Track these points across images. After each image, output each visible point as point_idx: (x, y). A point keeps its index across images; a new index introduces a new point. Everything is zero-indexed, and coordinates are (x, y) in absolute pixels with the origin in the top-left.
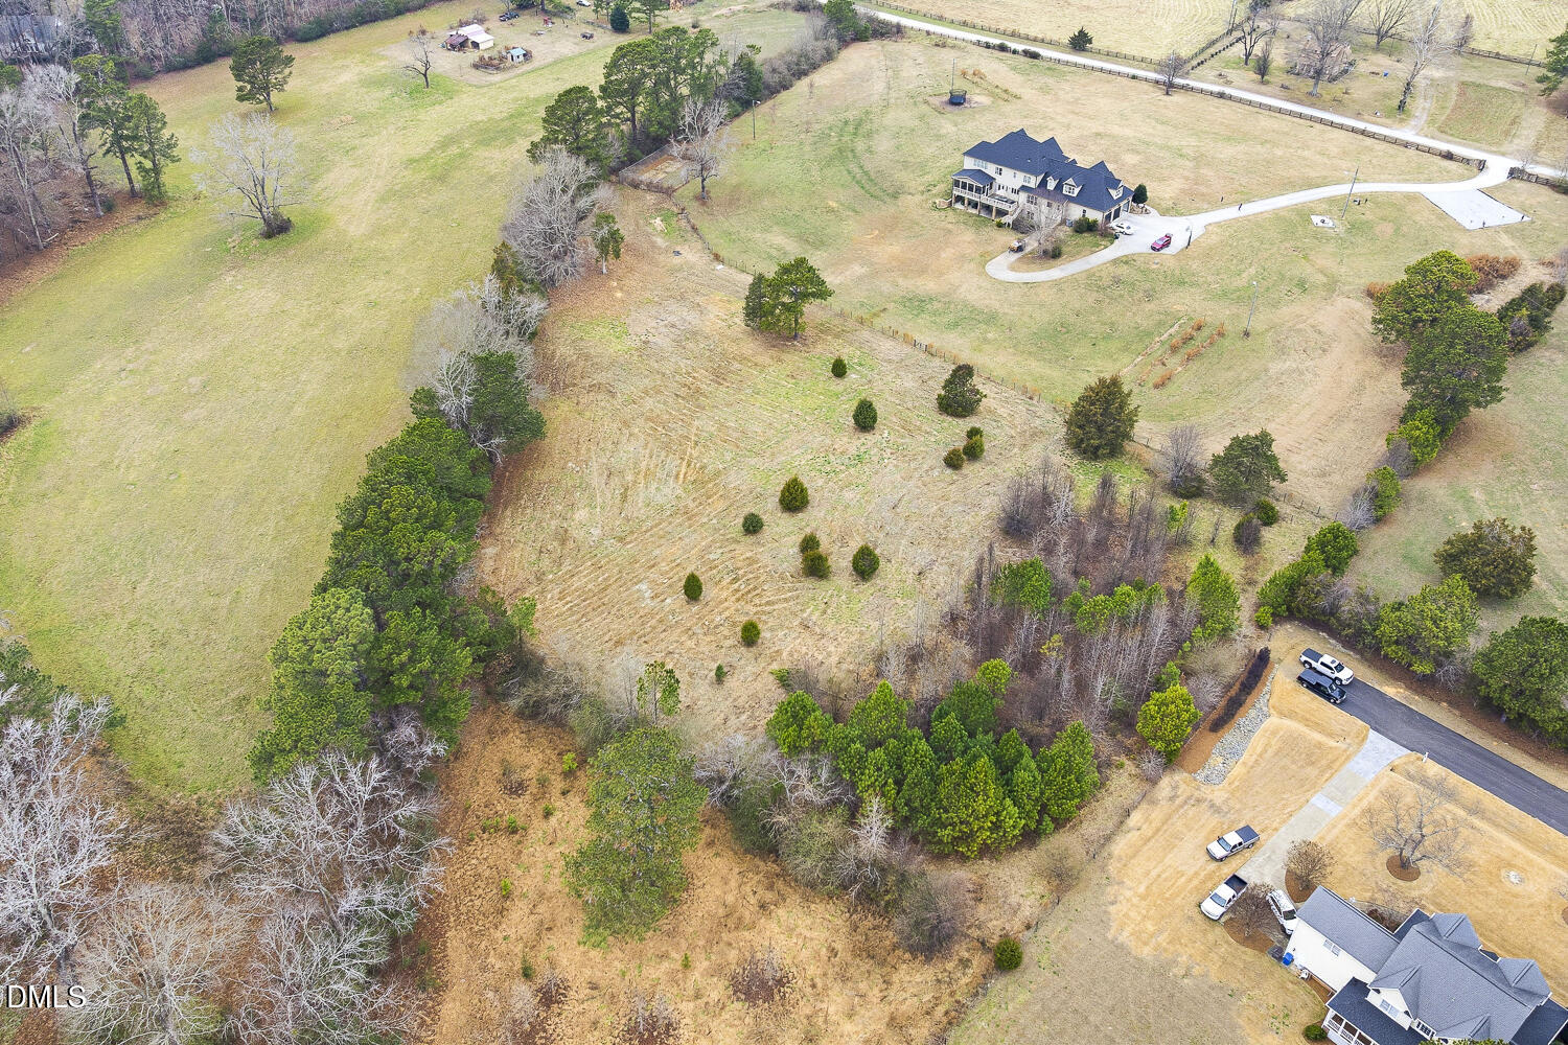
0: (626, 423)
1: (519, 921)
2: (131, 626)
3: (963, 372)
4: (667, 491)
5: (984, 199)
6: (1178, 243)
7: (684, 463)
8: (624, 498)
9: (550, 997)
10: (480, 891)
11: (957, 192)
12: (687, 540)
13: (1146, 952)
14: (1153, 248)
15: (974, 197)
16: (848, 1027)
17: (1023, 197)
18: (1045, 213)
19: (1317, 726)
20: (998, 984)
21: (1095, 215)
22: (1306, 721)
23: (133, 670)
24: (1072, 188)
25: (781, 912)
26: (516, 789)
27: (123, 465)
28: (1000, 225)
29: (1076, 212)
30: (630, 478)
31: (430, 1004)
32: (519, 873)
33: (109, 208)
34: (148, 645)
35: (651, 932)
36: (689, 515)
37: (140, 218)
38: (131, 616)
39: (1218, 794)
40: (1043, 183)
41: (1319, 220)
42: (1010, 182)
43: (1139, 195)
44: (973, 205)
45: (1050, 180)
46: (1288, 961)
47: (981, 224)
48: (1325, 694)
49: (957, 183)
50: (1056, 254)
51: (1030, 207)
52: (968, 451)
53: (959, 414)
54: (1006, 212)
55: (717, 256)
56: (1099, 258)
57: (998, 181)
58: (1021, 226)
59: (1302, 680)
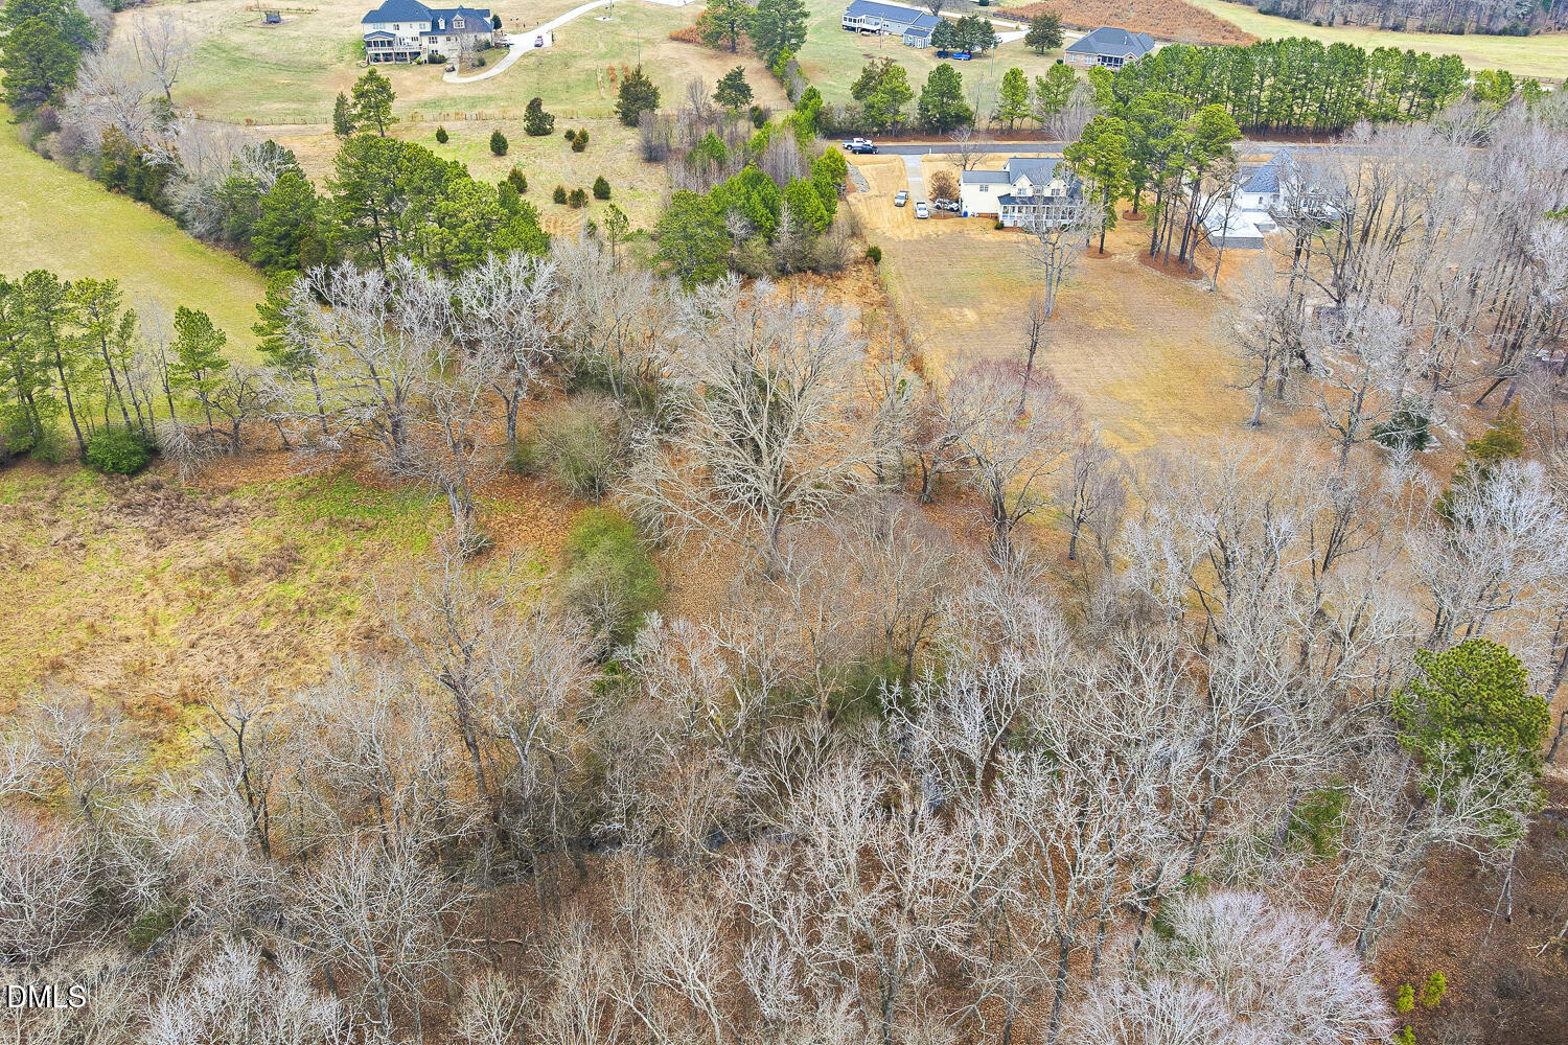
3: (535, 106)
5: (397, 49)
6: (547, 41)
13: (916, 237)
14: (536, 46)
15: (387, 50)
17: (425, 40)
18: (442, 46)
19: (879, 162)
20: (882, 268)
21: (484, 37)
22: (873, 163)
24: (458, 22)
28: (419, 63)
29: (471, 40)
39: (873, 191)
40: (435, 26)
41: (601, 19)
42: (408, 33)
43: (497, 24)
44: (387, 57)
45: (440, 22)
46: (966, 214)
47: (406, 68)
48: (869, 152)
49: (369, 44)
50: (482, 63)
51: (433, 47)
52: (579, 142)
53: (547, 133)
54: (419, 54)
55: (249, 122)
56: (514, 55)
57: (399, 34)
58: (435, 60)
59: (854, 152)
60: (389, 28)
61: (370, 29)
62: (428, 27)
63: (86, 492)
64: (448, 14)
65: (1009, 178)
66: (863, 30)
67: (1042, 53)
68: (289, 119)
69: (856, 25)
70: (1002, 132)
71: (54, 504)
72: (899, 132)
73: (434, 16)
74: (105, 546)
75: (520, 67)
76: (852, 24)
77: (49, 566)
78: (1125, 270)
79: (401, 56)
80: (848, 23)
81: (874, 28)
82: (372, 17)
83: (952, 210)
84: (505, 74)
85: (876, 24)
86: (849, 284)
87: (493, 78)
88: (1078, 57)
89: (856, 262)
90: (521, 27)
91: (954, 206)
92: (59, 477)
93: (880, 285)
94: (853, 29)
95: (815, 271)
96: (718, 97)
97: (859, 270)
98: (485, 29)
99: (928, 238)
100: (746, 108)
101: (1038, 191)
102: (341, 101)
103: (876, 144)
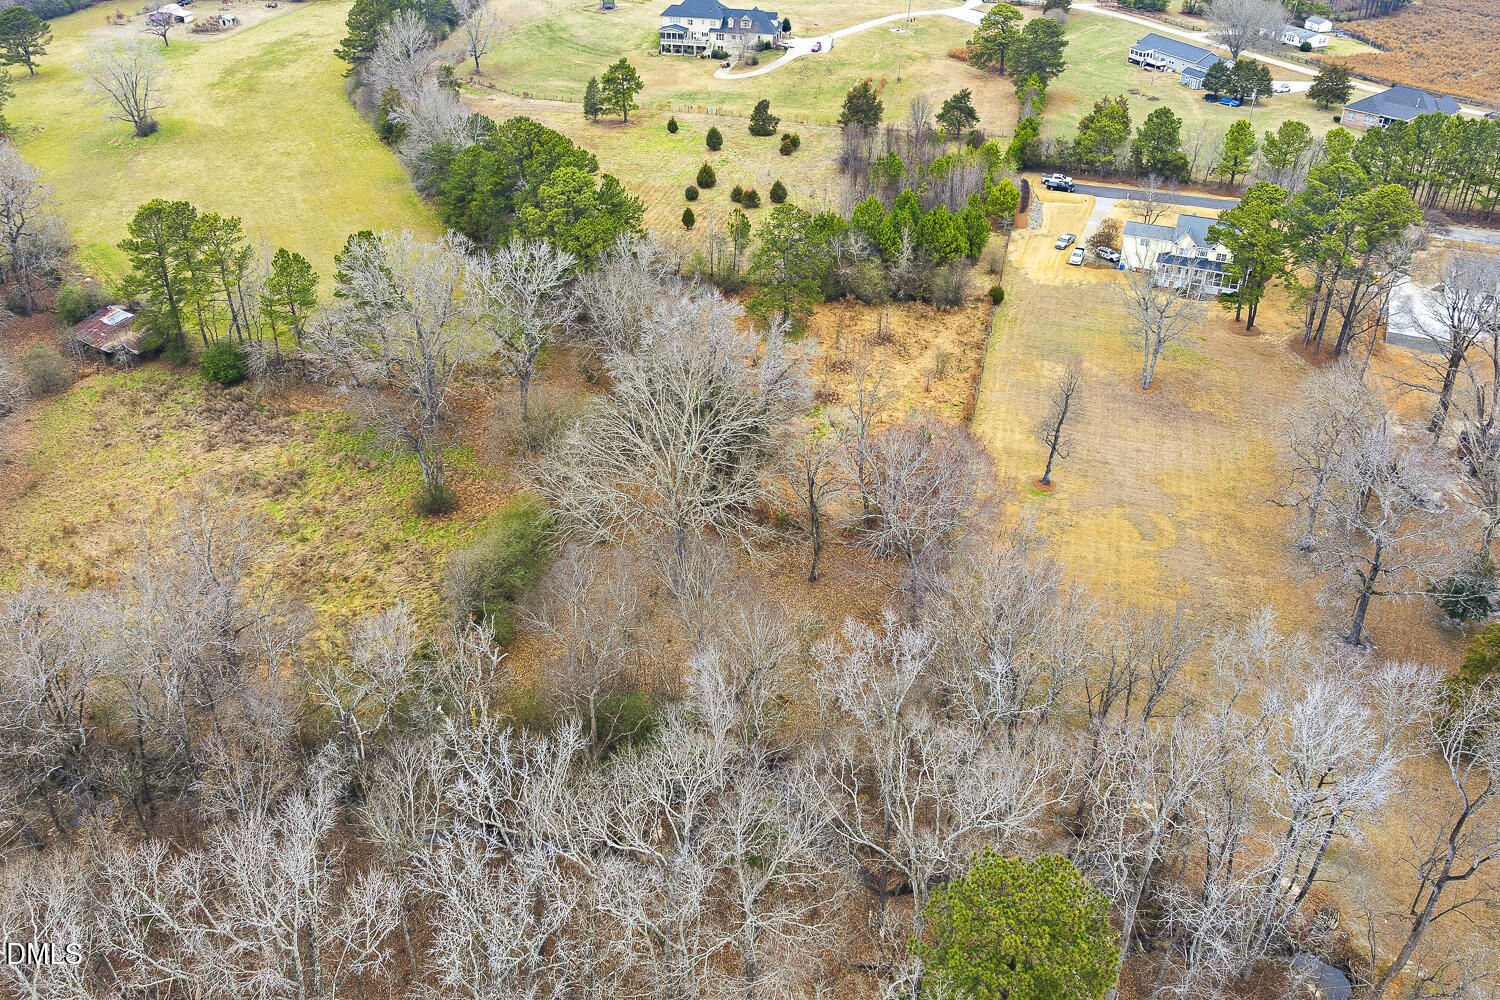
3: (762, 107)
5: (686, 42)
6: (826, 47)
11: (665, 42)
13: (1057, 283)
14: (813, 51)
15: (678, 42)
17: (713, 36)
18: (728, 44)
19: (1068, 201)
20: (998, 310)
21: (767, 38)
22: (1061, 201)
24: (746, 23)
28: (703, 57)
29: (753, 40)
39: (1043, 231)
40: (725, 24)
41: (894, 31)
42: (700, 28)
43: (786, 26)
44: (678, 49)
45: (729, 20)
46: (1122, 268)
47: (688, 60)
48: (1064, 189)
49: (662, 35)
50: (755, 63)
51: (719, 43)
52: (790, 145)
53: (768, 134)
54: (704, 48)
55: (526, 95)
56: (786, 59)
57: (691, 29)
58: (718, 55)
59: (1049, 187)
60: (683, 22)
61: (667, 21)
62: (718, 24)
63: (191, 391)
64: (739, 14)
65: (1172, 235)
66: (1148, 65)
67: (1326, 108)
68: (560, 96)
69: (1141, 59)
70: (1221, 185)
71: (161, 398)
72: (1108, 174)
73: (725, 14)
74: (172, 441)
75: (788, 70)
76: (1138, 58)
77: (125, 448)
78: (1268, 354)
79: (688, 49)
80: (1133, 56)
81: (1159, 64)
82: (672, 11)
83: (1111, 260)
84: (768, 75)
85: (1163, 60)
86: (956, 320)
87: (755, 78)
88: (1358, 116)
89: (978, 300)
90: (808, 32)
91: (1115, 256)
92: (177, 377)
93: (987, 328)
94: (1137, 63)
95: (927, 301)
96: (940, 117)
97: (976, 308)
98: (769, 30)
99: (1068, 286)
100: (965, 131)
101: (1202, 254)
102: (593, 83)
103: (1076, 182)
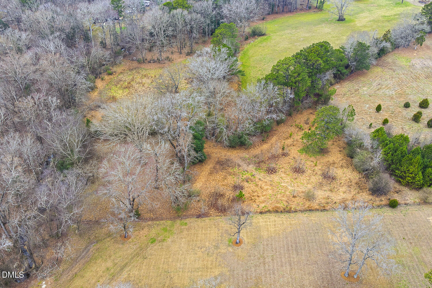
0: (392, 78)
1: (289, 141)
2: (259, 70)
4: (391, 92)
7: (400, 89)
8: (378, 90)
9: (285, 155)
10: (286, 134)
12: (387, 102)
16: (342, 194)
20: (386, 208)
23: (254, 76)
25: (345, 169)
26: (307, 123)
27: (278, 47)
30: (383, 87)
31: (262, 143)
32: (296, 135)
33: (310, 8)
34: (260, 74)
35: (314, 157)
36: (392, 98)
37: (314, 12)
38: (260, 69)
